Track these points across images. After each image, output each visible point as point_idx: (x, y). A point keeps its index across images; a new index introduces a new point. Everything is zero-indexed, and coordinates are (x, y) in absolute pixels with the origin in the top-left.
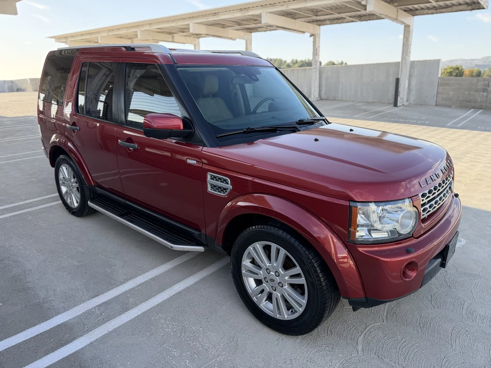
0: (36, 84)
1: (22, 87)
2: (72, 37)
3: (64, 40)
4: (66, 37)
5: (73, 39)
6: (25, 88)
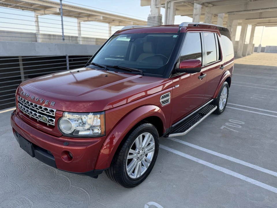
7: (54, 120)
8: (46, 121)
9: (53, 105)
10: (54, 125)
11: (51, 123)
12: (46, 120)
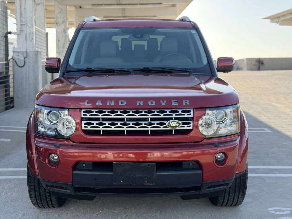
0: (251, 63)
1: (241, 66)
2: (283, 16)
3: (277, 20)
4: (278, 17)
5: (283, 19)
6: (242, 68)
7: (191, 122)
8: (177, 127)
9: (188, 104)
10: (191, 128)
11: (186, 127)
12: (178, 125)
